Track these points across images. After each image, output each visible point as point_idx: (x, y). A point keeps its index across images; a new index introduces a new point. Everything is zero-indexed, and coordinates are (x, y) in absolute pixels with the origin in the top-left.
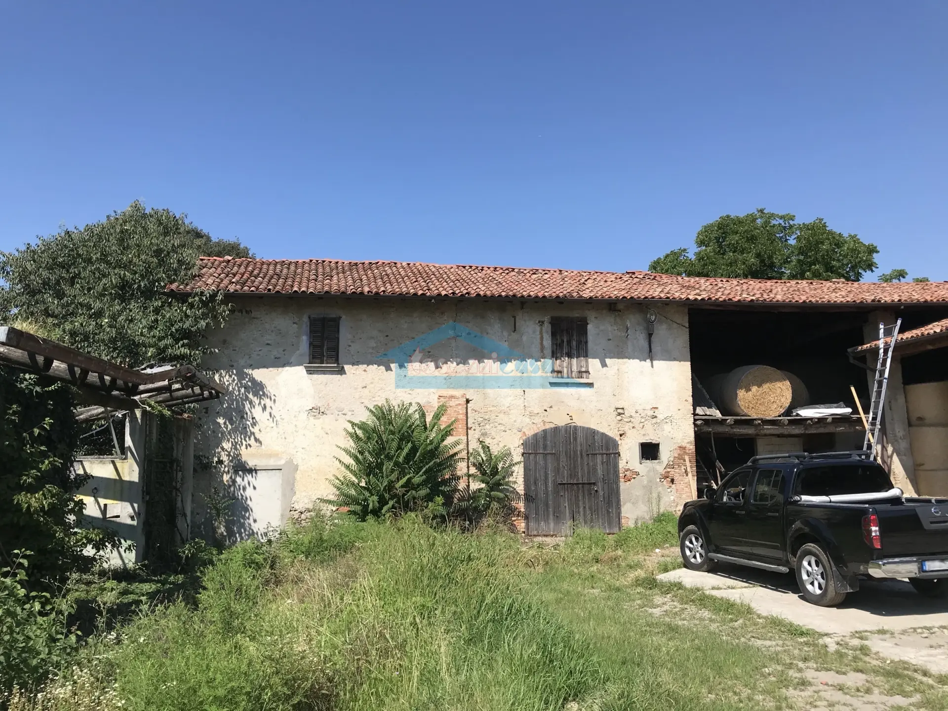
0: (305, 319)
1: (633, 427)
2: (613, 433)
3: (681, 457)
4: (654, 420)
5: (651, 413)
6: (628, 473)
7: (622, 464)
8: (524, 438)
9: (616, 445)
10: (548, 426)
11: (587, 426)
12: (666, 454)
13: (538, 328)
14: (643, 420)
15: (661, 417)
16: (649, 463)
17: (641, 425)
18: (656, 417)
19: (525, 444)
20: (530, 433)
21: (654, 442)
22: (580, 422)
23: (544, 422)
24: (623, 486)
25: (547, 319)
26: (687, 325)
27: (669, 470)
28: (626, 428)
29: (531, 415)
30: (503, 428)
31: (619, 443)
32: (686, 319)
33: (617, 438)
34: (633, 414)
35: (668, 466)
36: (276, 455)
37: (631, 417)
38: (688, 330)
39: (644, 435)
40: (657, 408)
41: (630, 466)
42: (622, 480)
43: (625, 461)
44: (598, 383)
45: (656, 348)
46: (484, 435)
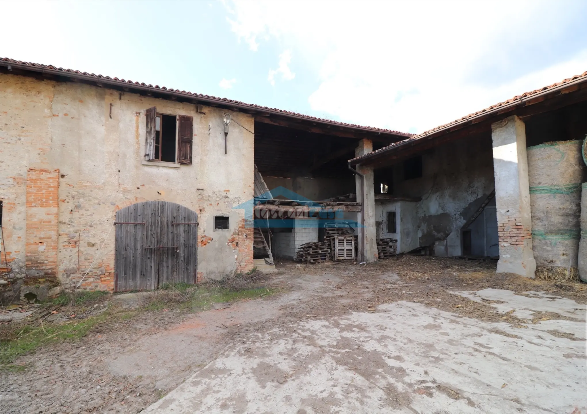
1: (211, 205)
2: (194, 209)
3: (243, 227)
4: (226, 200)
5: (224, 194)
6: (204, 239)
7: (200, 232)
8: (117, 210)
9: (196, 217)
10: (139, 201)
11: (173, 202)
12: (233, 224)
13: (134, 118)
14: (218, 199)
15: (231, 197)
16: (221, 231)
17: (217, 202)
18: (228, 197)
19: (117, 216)
20: (123, 206)
21: (225, 216)
22: (165, 198)
23: (136, 199)
24: (200, 249)
25: (143, 112)
26: (253, 132)
27: (234, 236)
28: (205, 205)
29: (125, 191)
30: (96, 201)
31: (199, 216)
32: (253, 127)
33: (198, 212)
34: (211, 194)
35: (235, 234)
37: (209, 196)
38: (253, 135)
39: (218, 210)
40: (229, 191)
41: (206, 234)
42: (200, 244)
43: (202, 230)
44: (184, 168)
45: (230, 146)
46: (78, 207)
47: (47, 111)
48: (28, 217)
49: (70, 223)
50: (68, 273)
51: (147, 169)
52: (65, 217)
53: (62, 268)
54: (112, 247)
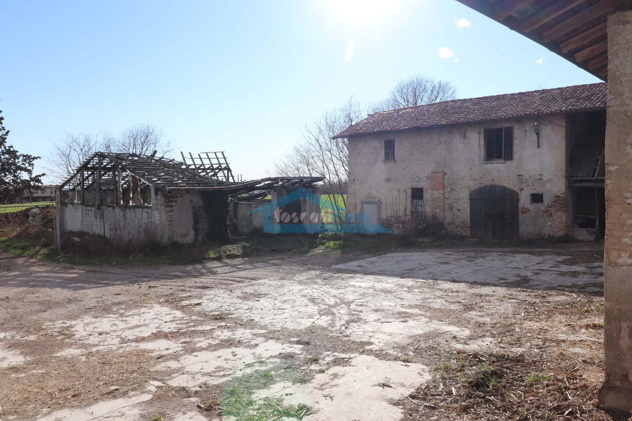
0: (383, 142)
1: (528, 185)
2: (516, 189)
3: (555, 201)
4: (540, 181)
5: (539, 177)
6: (524, 210)
7: (521, 205)
8: (470, 191)
9: (517, 195)
10: (482, 185)
11: (501, 185)
12: (547, 200)
13: (478, 136)
14: (533, 182)
15: (544, 179)
16: (536, 205)
17: (533, 184)
18: (542, 179)
19: (471, 194)
20: (473, 188)
21: (539, 193)
22: (497, 183)
23: (480, 184)
24: (521, 216)
25: (482, 131)
26: (564, 125)
27: (548, 208)
28: (524, 186)
29: (474, 180)
30: (460, 186)
31: (519, 194)
32: (564, 121)
33: (518, 191)
34: (528, 178)
35: (548, 206)
36: (375, 197)
37: (527, 180)
38: (564, 128)
39: (534, 189)
40: (543, 175)
41: (525, 206)
42: (520, 213)
43: (522, 203)
44: (509, 163)
45: (543, 140)
46: (452, 190)
47: (438, 142)
48: (432, 196)
49: (449, 198)
50: (449, 224)
51: (485, 166)
52: (447, 196)
53: (447, 221)
54: (468, 212)
